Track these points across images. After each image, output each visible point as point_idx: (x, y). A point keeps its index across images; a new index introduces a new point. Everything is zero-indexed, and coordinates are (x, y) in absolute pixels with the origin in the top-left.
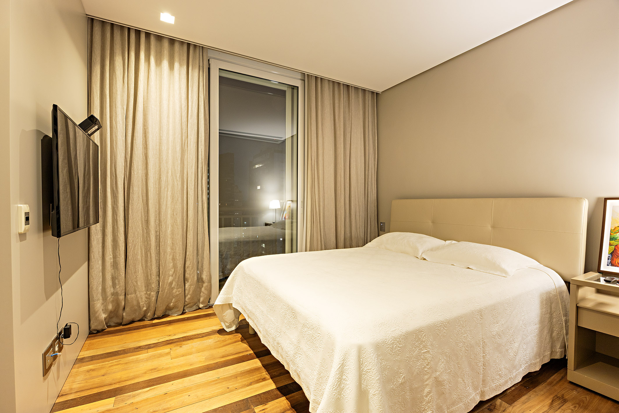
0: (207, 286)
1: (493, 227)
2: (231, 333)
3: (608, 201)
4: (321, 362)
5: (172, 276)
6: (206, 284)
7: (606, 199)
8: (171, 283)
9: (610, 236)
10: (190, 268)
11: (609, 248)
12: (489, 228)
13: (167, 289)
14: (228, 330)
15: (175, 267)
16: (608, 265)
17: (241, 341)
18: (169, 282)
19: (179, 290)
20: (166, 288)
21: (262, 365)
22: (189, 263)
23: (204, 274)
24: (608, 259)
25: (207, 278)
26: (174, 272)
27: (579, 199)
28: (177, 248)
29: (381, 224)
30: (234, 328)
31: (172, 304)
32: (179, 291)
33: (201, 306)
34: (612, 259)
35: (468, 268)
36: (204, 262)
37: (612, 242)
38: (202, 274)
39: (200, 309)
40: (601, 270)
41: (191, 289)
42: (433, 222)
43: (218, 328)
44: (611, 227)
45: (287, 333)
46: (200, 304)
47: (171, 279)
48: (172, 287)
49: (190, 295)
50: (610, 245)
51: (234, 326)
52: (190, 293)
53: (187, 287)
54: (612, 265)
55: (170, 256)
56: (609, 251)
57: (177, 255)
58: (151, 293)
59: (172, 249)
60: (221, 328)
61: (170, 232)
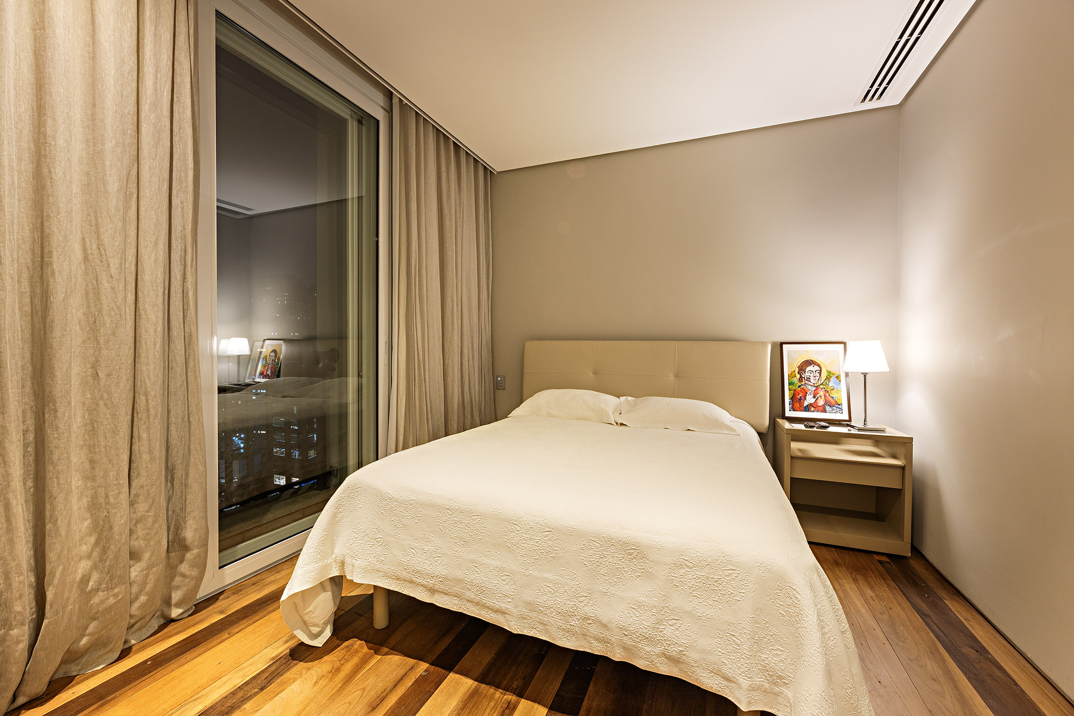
0: (199, 555)
1: (677, 376)
2: (328, 648)
3: (784, 345)
4: (752, 616)
5: (89, 556)
6: (196, 551)
7: (782, 344)
8: (85, 580)
9: (789, 381)
10: (150, 520)
11: (789, 393)
12: (672, 377)
13: (71, 600)
14: (319, 643)
15: (102, 530)
16: (790, 411)
17: (376, 653)
18: (77, 579)
19: (116, 590)
20: (68, 599)
21: (476, 680)
22: (146, 509)
23: (189, 527)
24: (790, 404)
25: (197, 536)
26: (97, 543)
27: (764, 344)
28: (111, 474)
29: (497, 379)
30: (328, 633)
31: (84, 641)
32: (116, 595)
33: (175, 613)
34: (793, 405)
35: (689, 430)
36: (188, 497)
37: (791, 386)
38: (182, 529)
39: (174, 621)
40: (786, 416)
41: (151, 576)
42: (595, 373)
43: (281, 648)
44: (789, 372)
45: (613, 592)
46: (173, 608)
47: (84, 566)
48: (89, 588)
49: (148, 594)
50: (790, 390)
51: (329, 626)
52: (148, 589)
53: (137, 576)
54: (794, 410)
55: (80, 498)
56: (790, 397)
57: (110, 494)
58: (12, 632)
59: (90, 477)
60: (292, 644)
61: (78, 428)
